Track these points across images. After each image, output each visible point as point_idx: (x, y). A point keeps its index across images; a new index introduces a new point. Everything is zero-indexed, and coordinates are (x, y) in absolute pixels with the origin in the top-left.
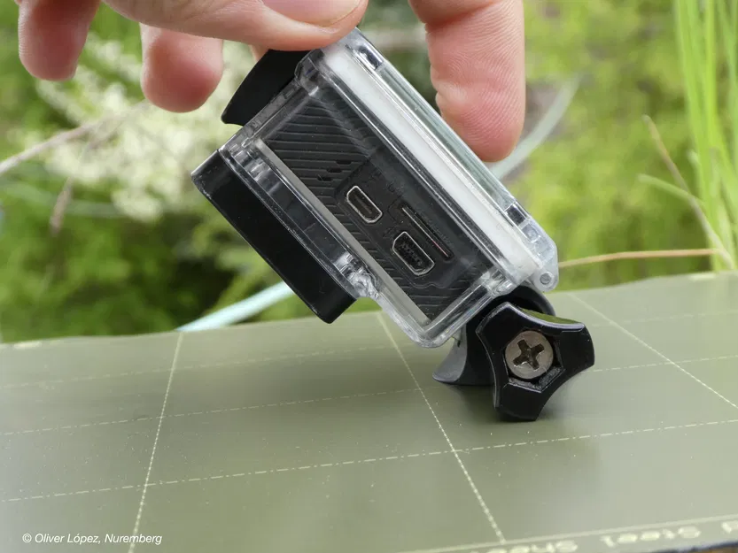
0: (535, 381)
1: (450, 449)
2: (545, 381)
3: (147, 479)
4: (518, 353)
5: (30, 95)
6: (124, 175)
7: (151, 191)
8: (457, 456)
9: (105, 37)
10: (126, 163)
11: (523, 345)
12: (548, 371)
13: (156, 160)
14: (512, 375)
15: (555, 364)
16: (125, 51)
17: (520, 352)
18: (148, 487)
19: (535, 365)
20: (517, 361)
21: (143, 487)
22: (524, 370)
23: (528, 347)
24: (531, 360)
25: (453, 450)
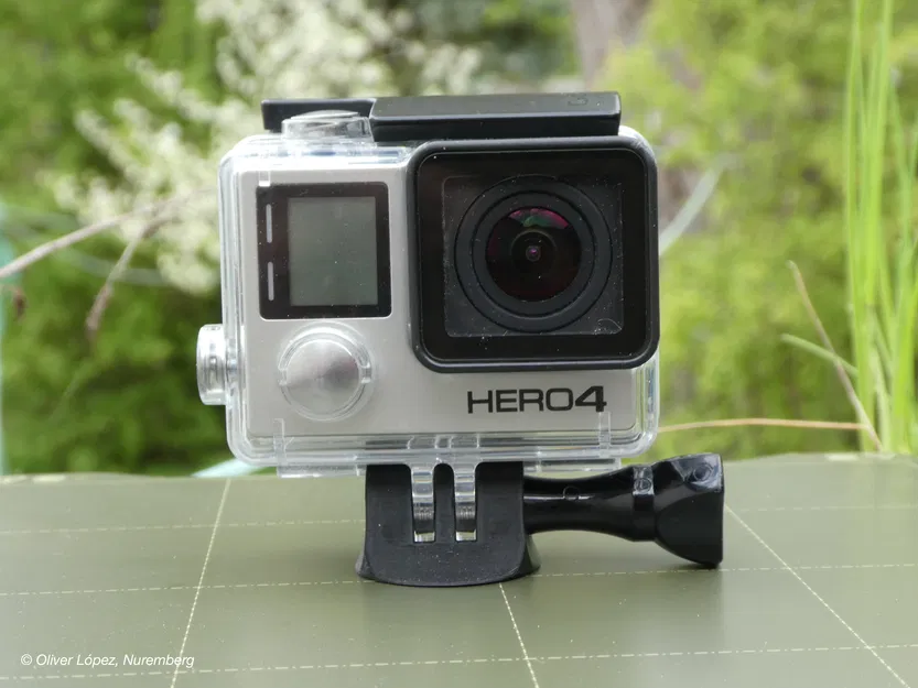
1: (522, 655)
5: (66, 127)
7: (203, 257)
8: (529, 665)
9: (163, 66)
10: (177, 220)
16: (185, 85)
25: (527, 658)
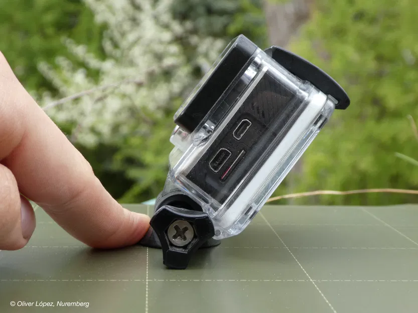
0: (185, 247)
2: (190, 247)
3: (147, 278)
4: (175, 232)
6: (80, 120)
7: (93, 130)
10: (82, 114)
11: (177, 228)
12: (192, 241)
13: (100, 113)
14: (172, 245)
15: (195, 237)
17: (176, 232)
18: (148, 282)
19: (185, 238)
20: (175, 237)
21: (146, 282)
22: (178, 242)
23: (179, 228)
24: (183, 235)
25: (311, 280)
